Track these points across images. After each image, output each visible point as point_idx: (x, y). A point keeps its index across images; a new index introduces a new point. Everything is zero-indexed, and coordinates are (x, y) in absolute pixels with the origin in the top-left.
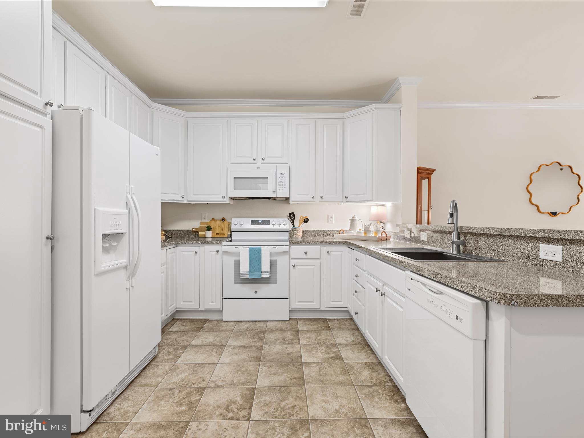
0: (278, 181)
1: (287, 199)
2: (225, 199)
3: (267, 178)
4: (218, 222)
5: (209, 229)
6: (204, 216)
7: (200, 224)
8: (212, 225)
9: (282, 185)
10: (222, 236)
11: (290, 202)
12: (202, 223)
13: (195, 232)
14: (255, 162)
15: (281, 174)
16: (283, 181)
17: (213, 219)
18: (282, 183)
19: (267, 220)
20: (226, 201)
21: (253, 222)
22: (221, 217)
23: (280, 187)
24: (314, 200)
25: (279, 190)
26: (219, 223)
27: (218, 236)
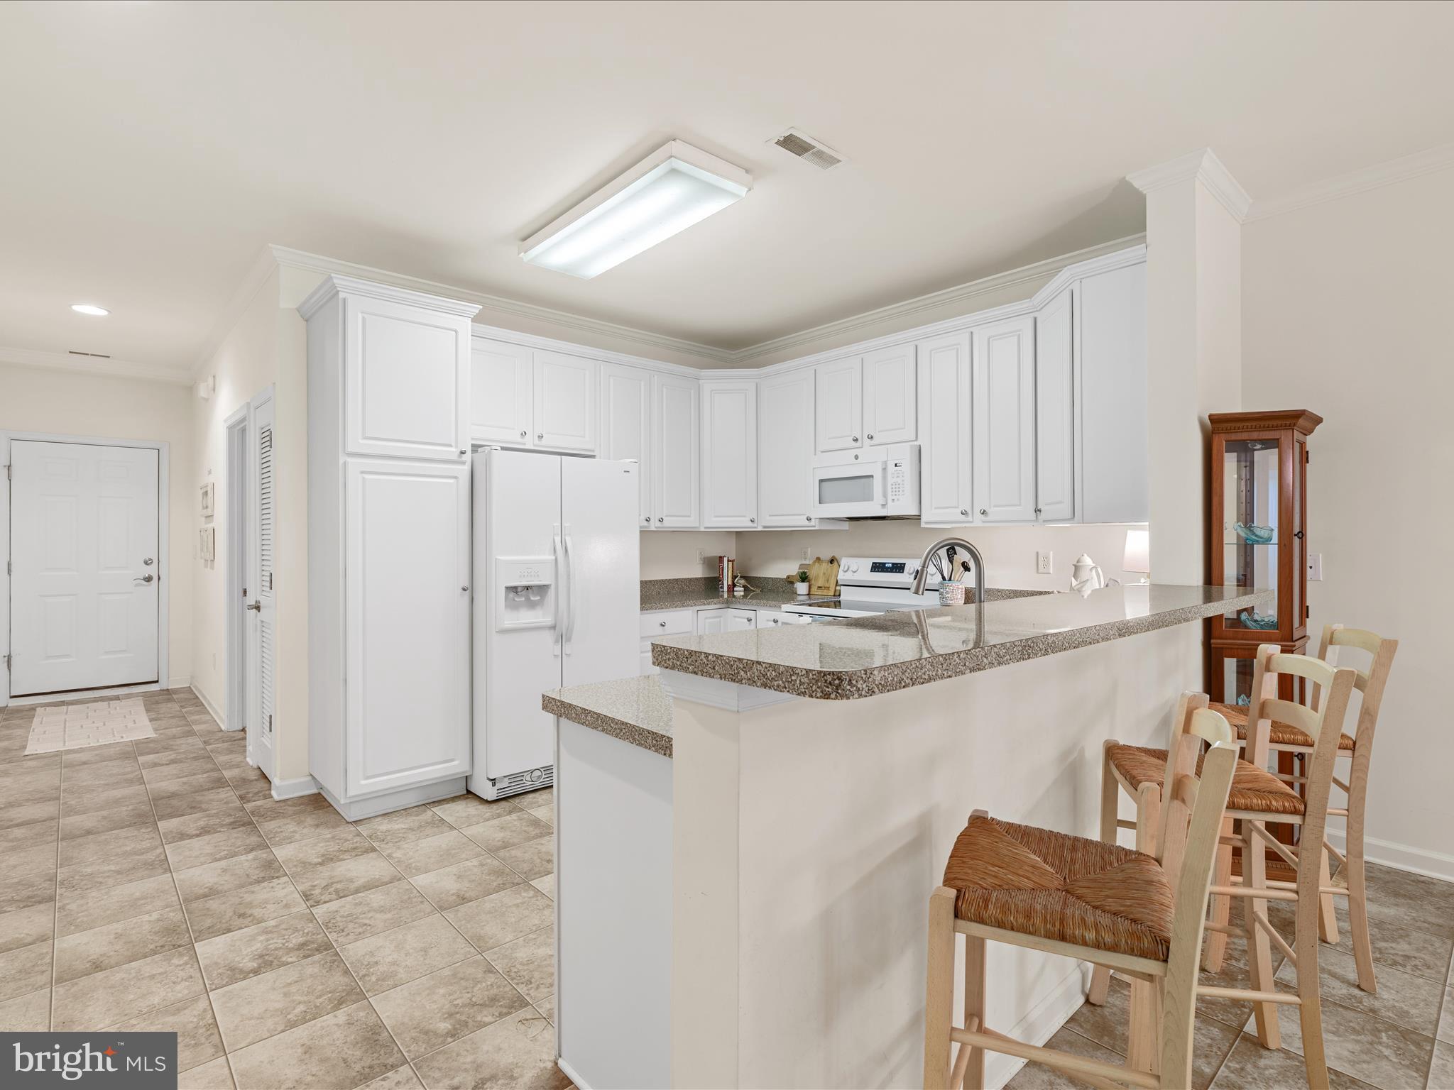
0: (890, 480)
1: (918, 518)
2: (812, 523)
3: (872, 476)
4: (824, 564)
5: (804, 578)
6: (805, 553)
7: (799, 569)
8: (812, 573)
9: (897, 490)
10: (825, 592)
11: (923, 525)
12: (801, 566)
13: (790, 581)
14: (858, 444)
15: (896, 465)
16: (899, 480)
17: (818, 559)
18: (897, 486)
19: (901, 564)
20: (814, 526)
21: (877, 567)
22: (829, 557)
23: (894, 493)
24: (970, 518)
25: (893, 500)
26: (825, 566)
27: (820, 592)
